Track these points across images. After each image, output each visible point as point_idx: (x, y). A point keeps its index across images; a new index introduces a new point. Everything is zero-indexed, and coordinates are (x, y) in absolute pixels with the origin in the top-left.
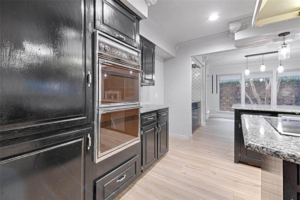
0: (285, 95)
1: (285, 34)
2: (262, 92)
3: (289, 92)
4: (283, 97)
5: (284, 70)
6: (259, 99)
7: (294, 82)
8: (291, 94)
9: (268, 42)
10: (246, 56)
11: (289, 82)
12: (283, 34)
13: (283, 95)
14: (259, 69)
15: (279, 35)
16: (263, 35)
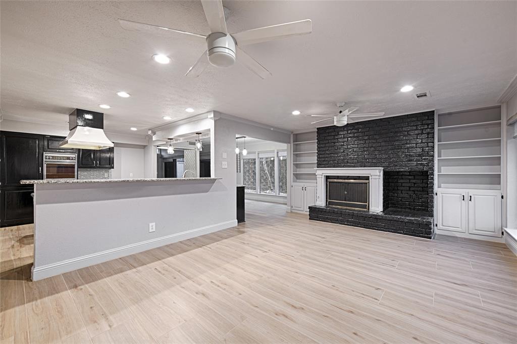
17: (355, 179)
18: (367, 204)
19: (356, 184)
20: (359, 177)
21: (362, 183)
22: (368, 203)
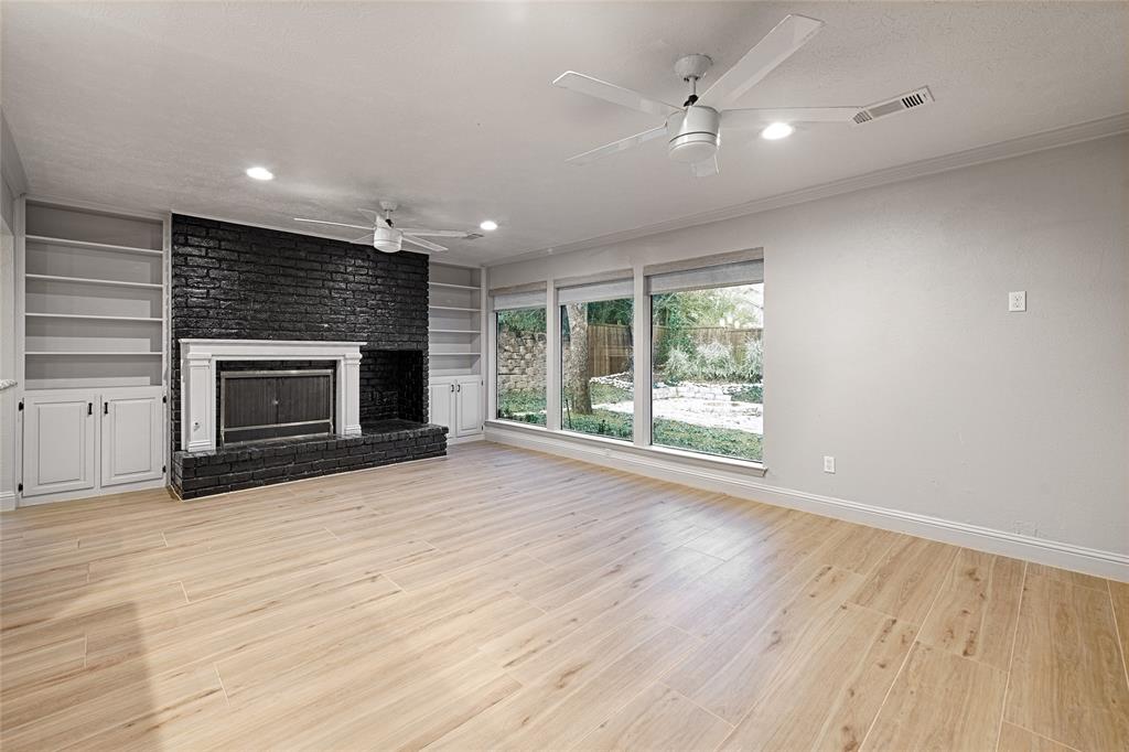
17: (298, 368)
18: (330, 421)
19: (305, 380)
20: (310, 362)
21: (318, 377)
22: (331, 418)
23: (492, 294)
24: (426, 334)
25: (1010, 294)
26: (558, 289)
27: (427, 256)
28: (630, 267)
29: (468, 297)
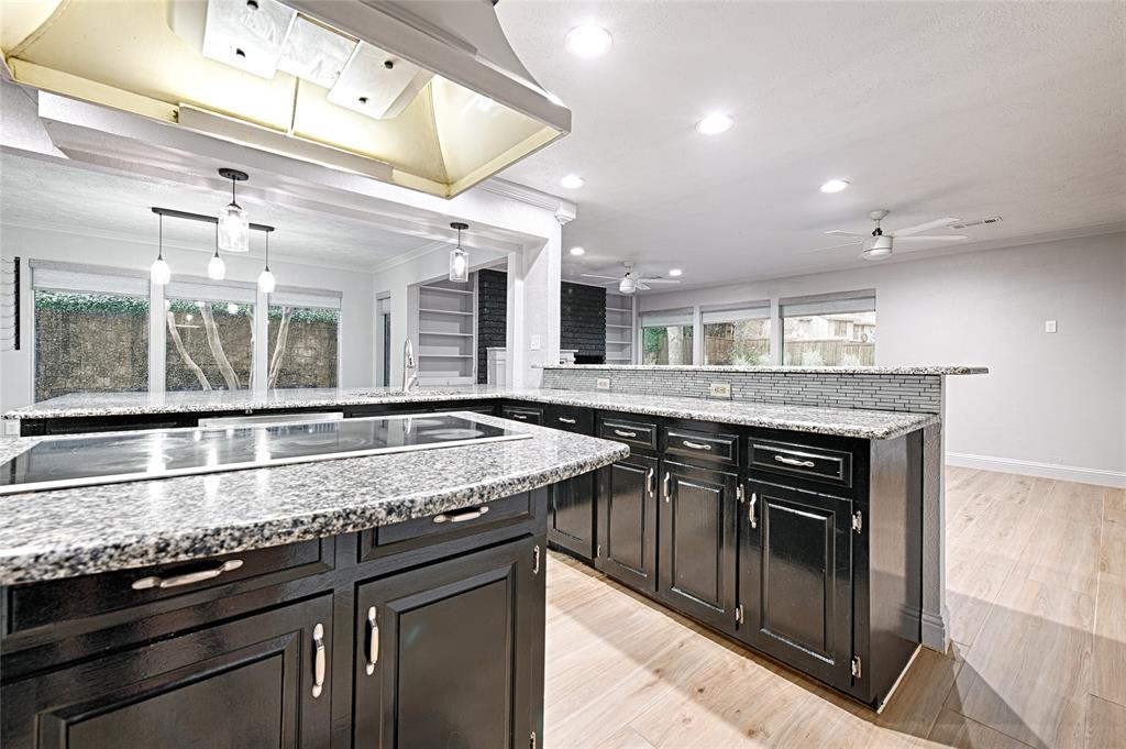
0: (303, 361)
1: (237, 176)
2: (241, 349)
3: (311, 353)
4: (299, 365)
5: (277, 286)
6: (233, 374)
7: (323, 325)
8: (316, 358)
9: (194, 181)
10: (155, 210)
11: (312, 323)
12: (232, 174)
13: (298, 360)
14: (206, 269)
15: (223, 171)
16: (164, 148)
23: (640, 315)
24: (604, 344)
25: (1047, 323)
26: (702, 313)
27: (605, 289)
28: (767, 298)
29: (619, 317)
